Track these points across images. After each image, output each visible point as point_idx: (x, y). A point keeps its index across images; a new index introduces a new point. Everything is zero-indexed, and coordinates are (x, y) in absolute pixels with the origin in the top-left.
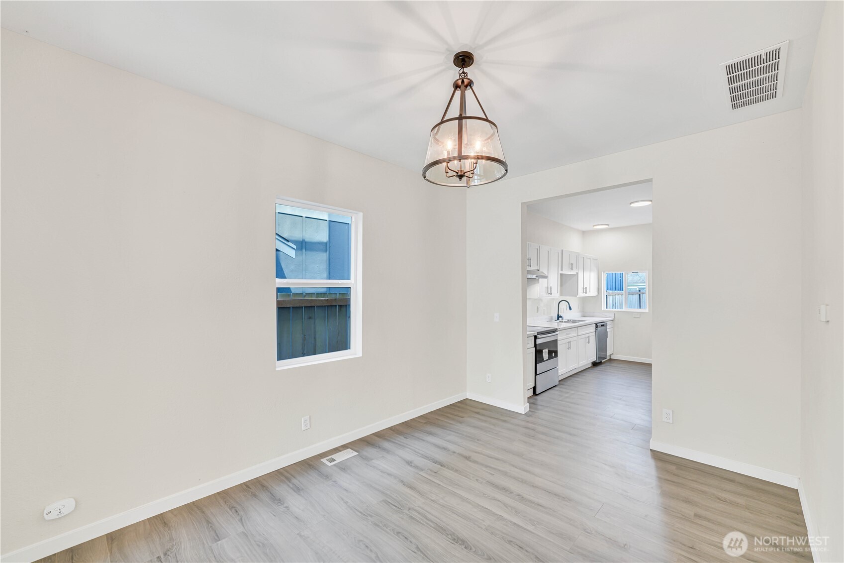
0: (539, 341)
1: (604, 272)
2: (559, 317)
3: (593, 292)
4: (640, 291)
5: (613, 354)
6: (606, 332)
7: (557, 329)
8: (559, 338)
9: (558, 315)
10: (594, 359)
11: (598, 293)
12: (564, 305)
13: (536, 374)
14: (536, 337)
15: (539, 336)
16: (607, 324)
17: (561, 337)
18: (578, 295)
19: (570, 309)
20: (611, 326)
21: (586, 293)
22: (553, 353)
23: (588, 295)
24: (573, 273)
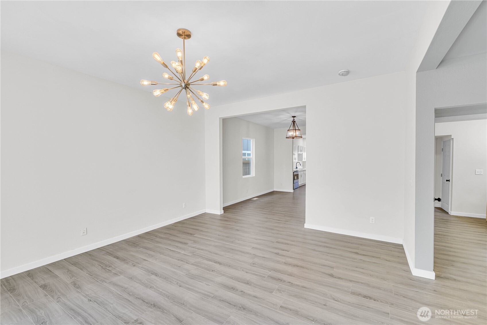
0: (294, 174)
7: (298, 171)
8: (299, 174)
13: (294, 183)
14: (294, 173)
15: (295, 172)
17: (299, 173)
19: (300, 165)
22: (298, 178)
24: (301, 153)
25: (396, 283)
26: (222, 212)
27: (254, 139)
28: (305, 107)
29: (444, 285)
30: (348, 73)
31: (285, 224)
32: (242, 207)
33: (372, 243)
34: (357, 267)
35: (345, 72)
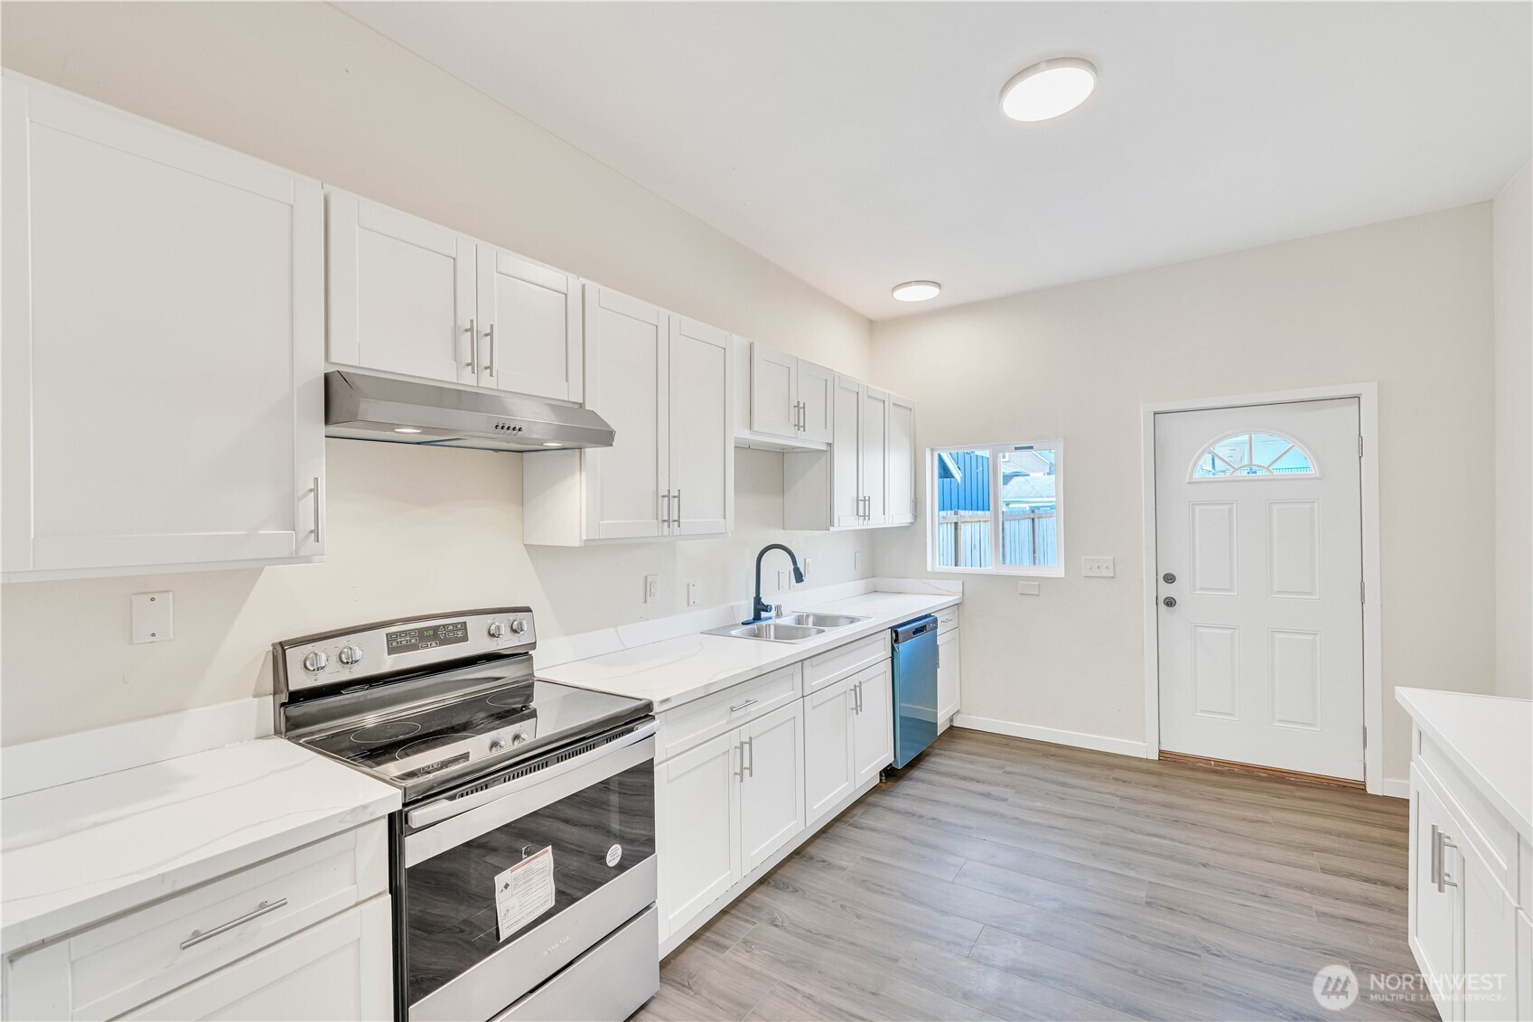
1: (932, 450)
2: (760, 608)
3: (897, 514)
4: (1033, 512)
5: (958, 712)
6: (935, 648)
7: (649, 706)
9: (758, 600)
10: (886, 757)
11: (915, 517)
12: (777, 564)
16: (935, 620)
18: (832, 524)
19: (799, 577)
20: (951, 625)
21: (866, 516)
23: (877, 521)
24: (810, 443)
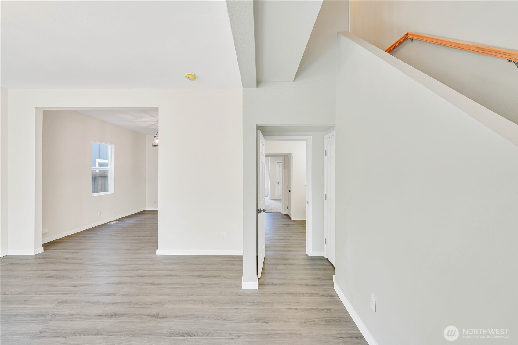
25: (223, 304)
26: (41, 250)
27: (114, 146)
28: (156, 110)
29: (263, 293)
30: (193, 78)
31: (134, 253)
32: (84, 237)
33: (221, 259)
34: (191, 295)
35: (191, 76)
